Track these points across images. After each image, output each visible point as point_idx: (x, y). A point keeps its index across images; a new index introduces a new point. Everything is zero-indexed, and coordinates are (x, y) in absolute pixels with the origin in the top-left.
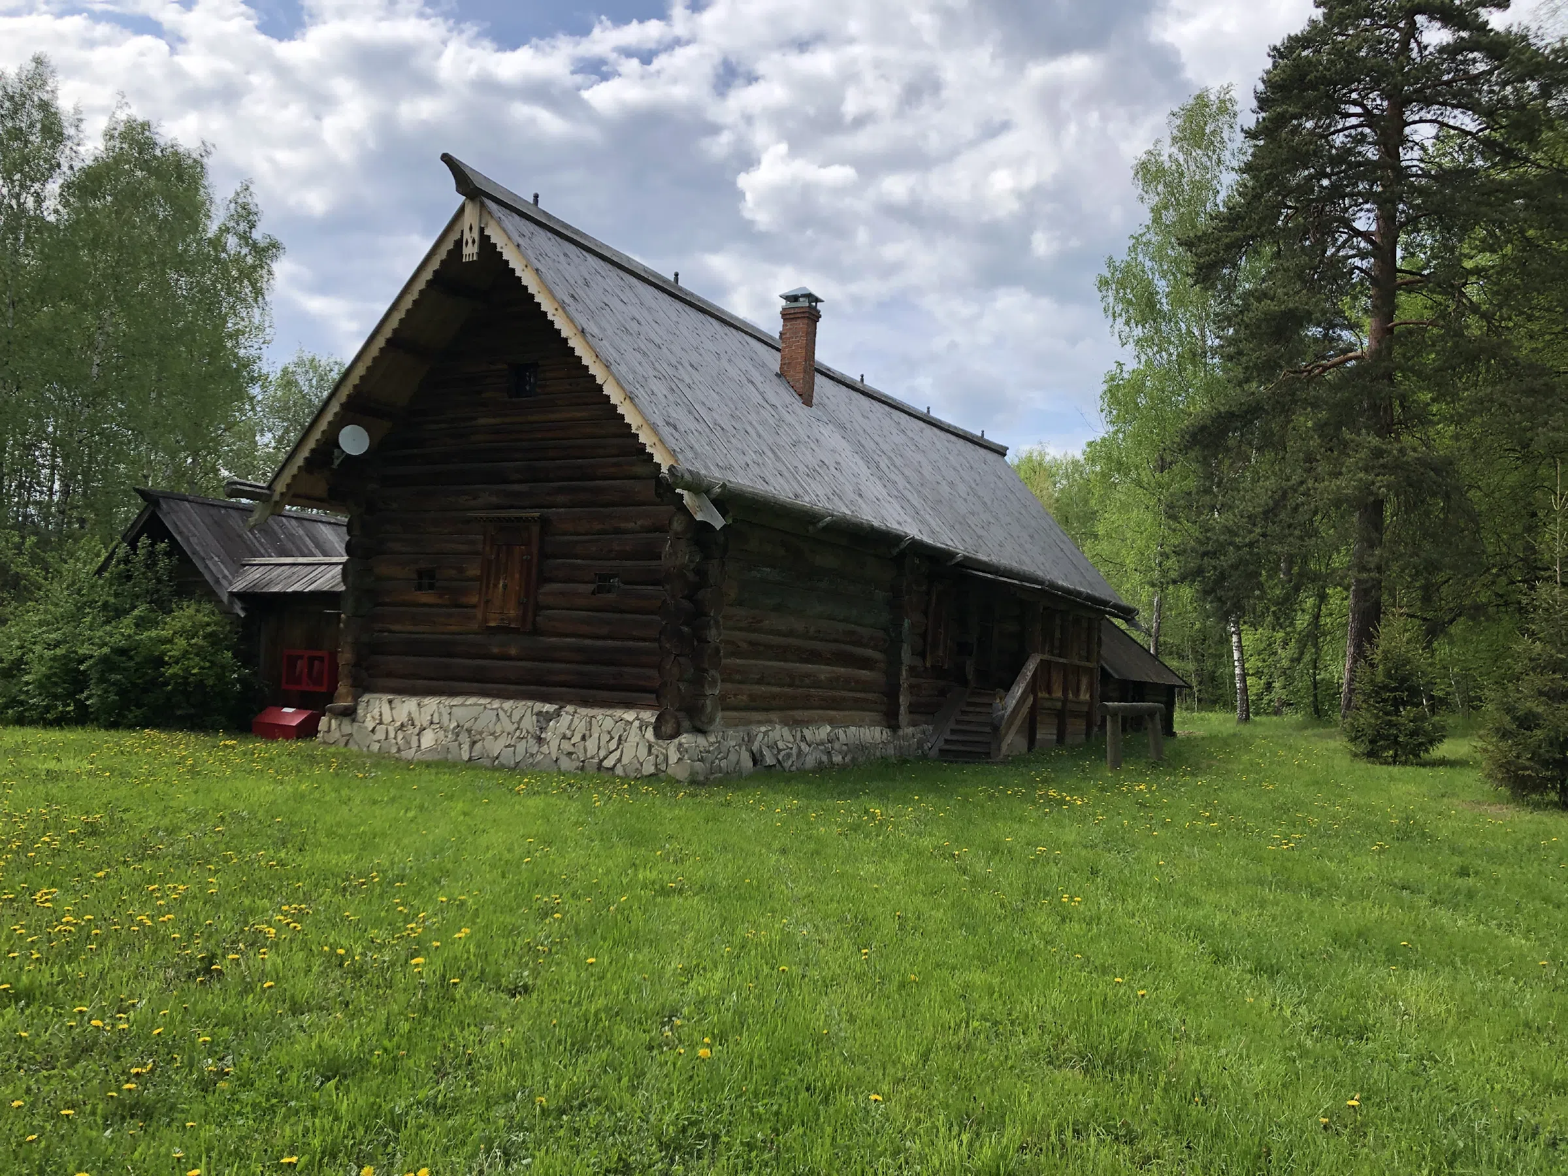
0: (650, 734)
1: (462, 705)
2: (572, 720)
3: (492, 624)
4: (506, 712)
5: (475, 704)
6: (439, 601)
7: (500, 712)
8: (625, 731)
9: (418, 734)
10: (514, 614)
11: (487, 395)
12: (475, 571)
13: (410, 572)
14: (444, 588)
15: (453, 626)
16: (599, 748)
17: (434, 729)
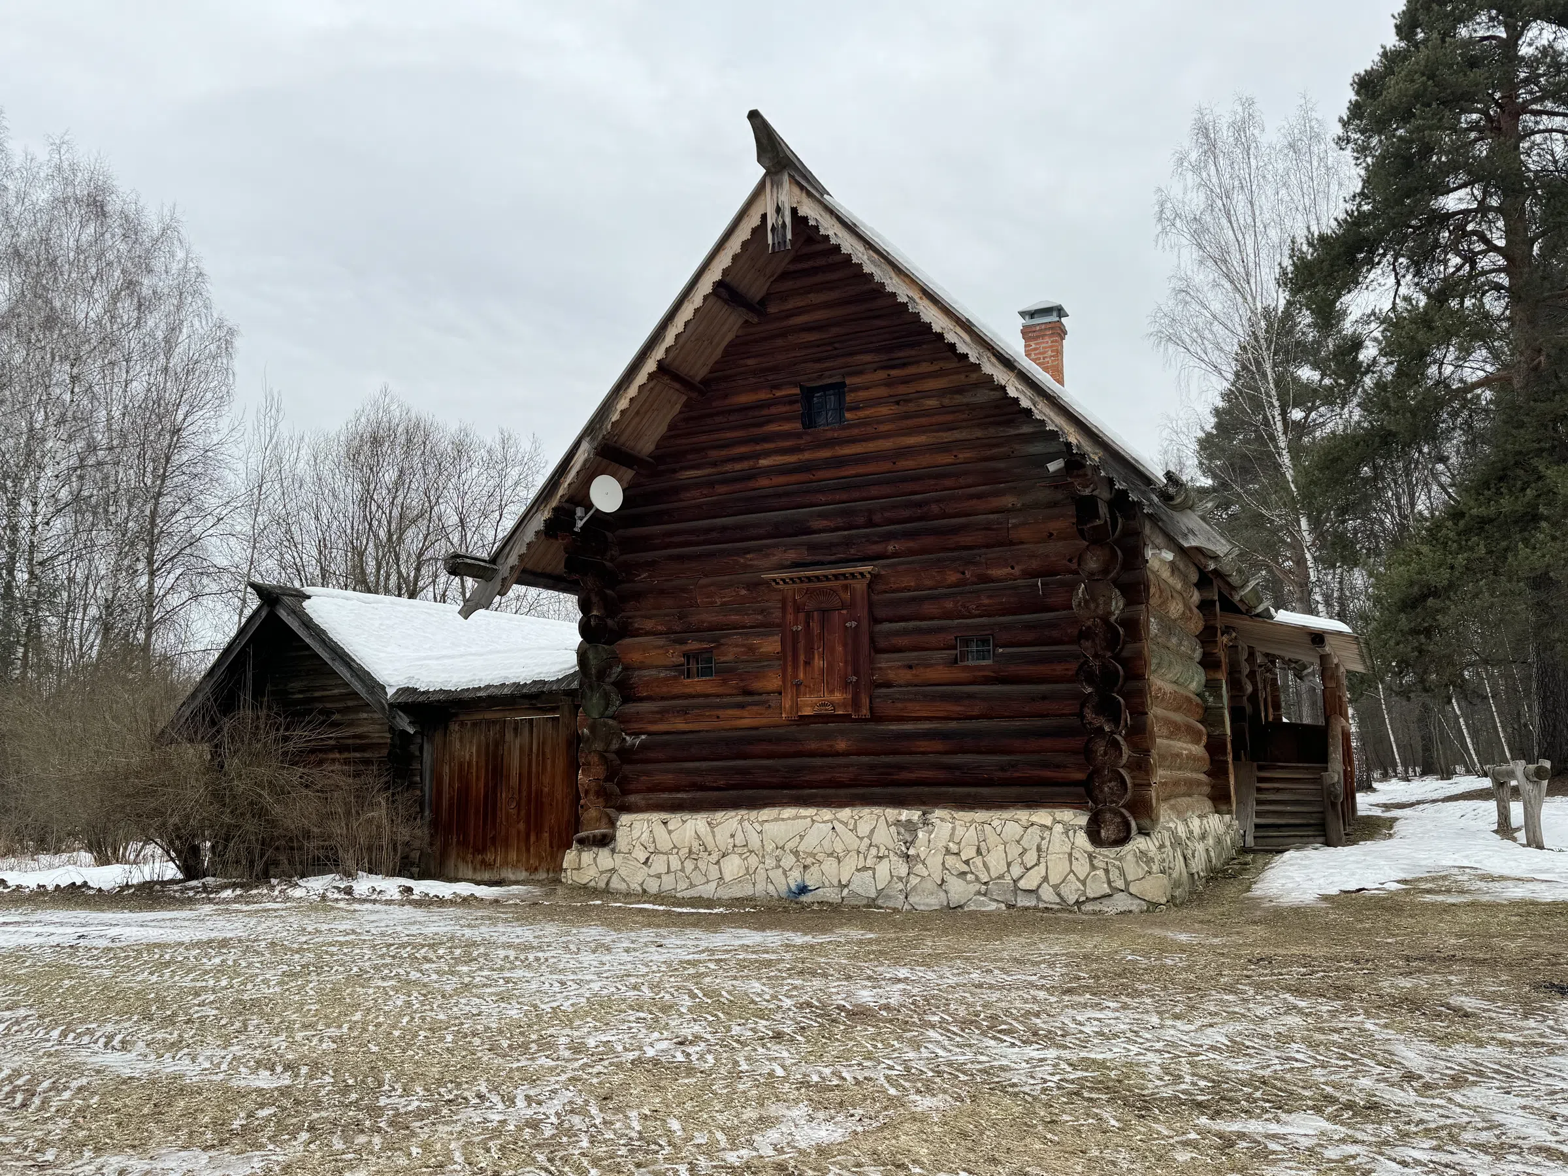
0: (1082, 840)
1: (776, 820)
2: (954, 829)
3: (807, 711)
4: (846, 824)
5: (796, 817)
6: (720, 690)
7: (837, 824)
8: (1043, 839)
9: (718, 862)
10: (838, 696)
11: (774, 428)
12: (771, 645)
13: (674, 656)
14: (727, 672)
15: (747, 719)
16: (1009, 865)
17: (741, 855)
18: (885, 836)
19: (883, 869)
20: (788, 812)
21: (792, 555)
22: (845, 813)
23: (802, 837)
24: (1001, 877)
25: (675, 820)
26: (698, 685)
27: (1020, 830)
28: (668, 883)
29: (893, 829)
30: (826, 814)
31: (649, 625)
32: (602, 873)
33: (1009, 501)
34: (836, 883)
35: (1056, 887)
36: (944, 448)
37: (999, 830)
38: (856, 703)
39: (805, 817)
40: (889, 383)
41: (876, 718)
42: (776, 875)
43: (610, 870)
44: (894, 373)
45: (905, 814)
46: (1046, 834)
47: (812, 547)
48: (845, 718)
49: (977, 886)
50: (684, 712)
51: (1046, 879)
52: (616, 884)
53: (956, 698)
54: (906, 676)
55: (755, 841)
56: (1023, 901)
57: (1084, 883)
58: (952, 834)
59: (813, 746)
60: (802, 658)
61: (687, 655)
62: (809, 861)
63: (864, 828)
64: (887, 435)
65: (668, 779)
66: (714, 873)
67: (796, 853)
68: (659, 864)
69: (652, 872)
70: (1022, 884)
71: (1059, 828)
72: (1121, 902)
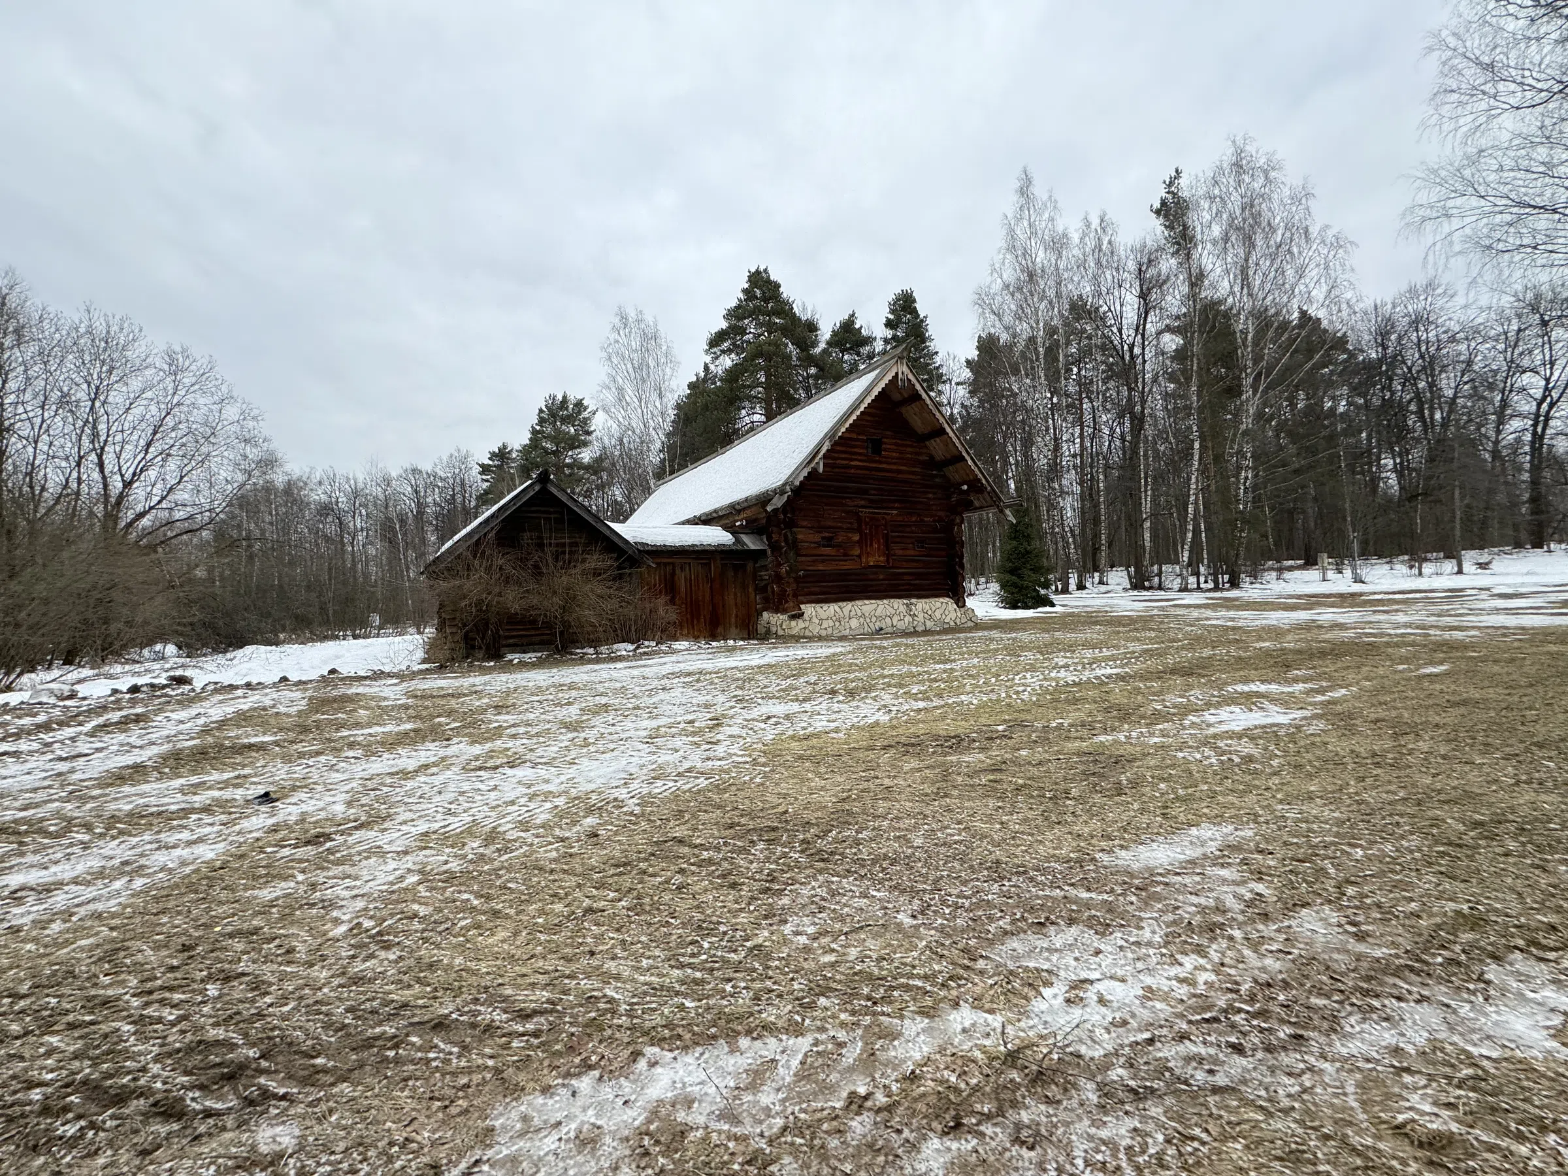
1: (865, 605)
2: (922, 605)
3: (871, 564)
4: (888, 605)
5: (871, 604)
6: (837, 554)
7: (885, 605)
9: (848, 622)
10: (882, 559)
11: (856, 450)
12: (856, 538)
13: (817, 537)
14: (838, 546)
15: (847, 566)
16: (941, 615)
17: (856, 618)
18: (903, 609)
19: (906, 619)
22: (885, 601)
23: (875, 611)
25: (825, 606)
26: (827, 551)
27: (940, 605)
28: (830, 631)
29: (904, 606)
30: (880, 602)
31: (805, 523)
32: (802, 629)
33: (930, 496)
34: (891, 625)
35: (953, 621)
36: (913, 473)
37: (934, 605)
38: (888, 561)
39: (874, 603)
40: (896, 444)
41: (893, 567)
42: (871, 625)
43: (805, 628)
45: (905, 601)
46: (947, 605)
47: (871, 501)
48: (885, 567)
49: (934, 623)
50: (823, 561)
51: (951, 619)
52: (807, 633)
53: (917, 561)
54: (901, 552)
55: (859, 613)
56: (946, 626)
57: (960, 619)
58: (922, 607)
59: (872, 577)
60: (868, 543)
61: (822, 538)
62: (880, 618)
63: (894, 606)
64: (895, 464)
65: (817, 589)
66: (847, 626)
67: (875, 616)
68: (825, 625)
69: (822, 626)
70: (945, 621)
71: (949, 603)
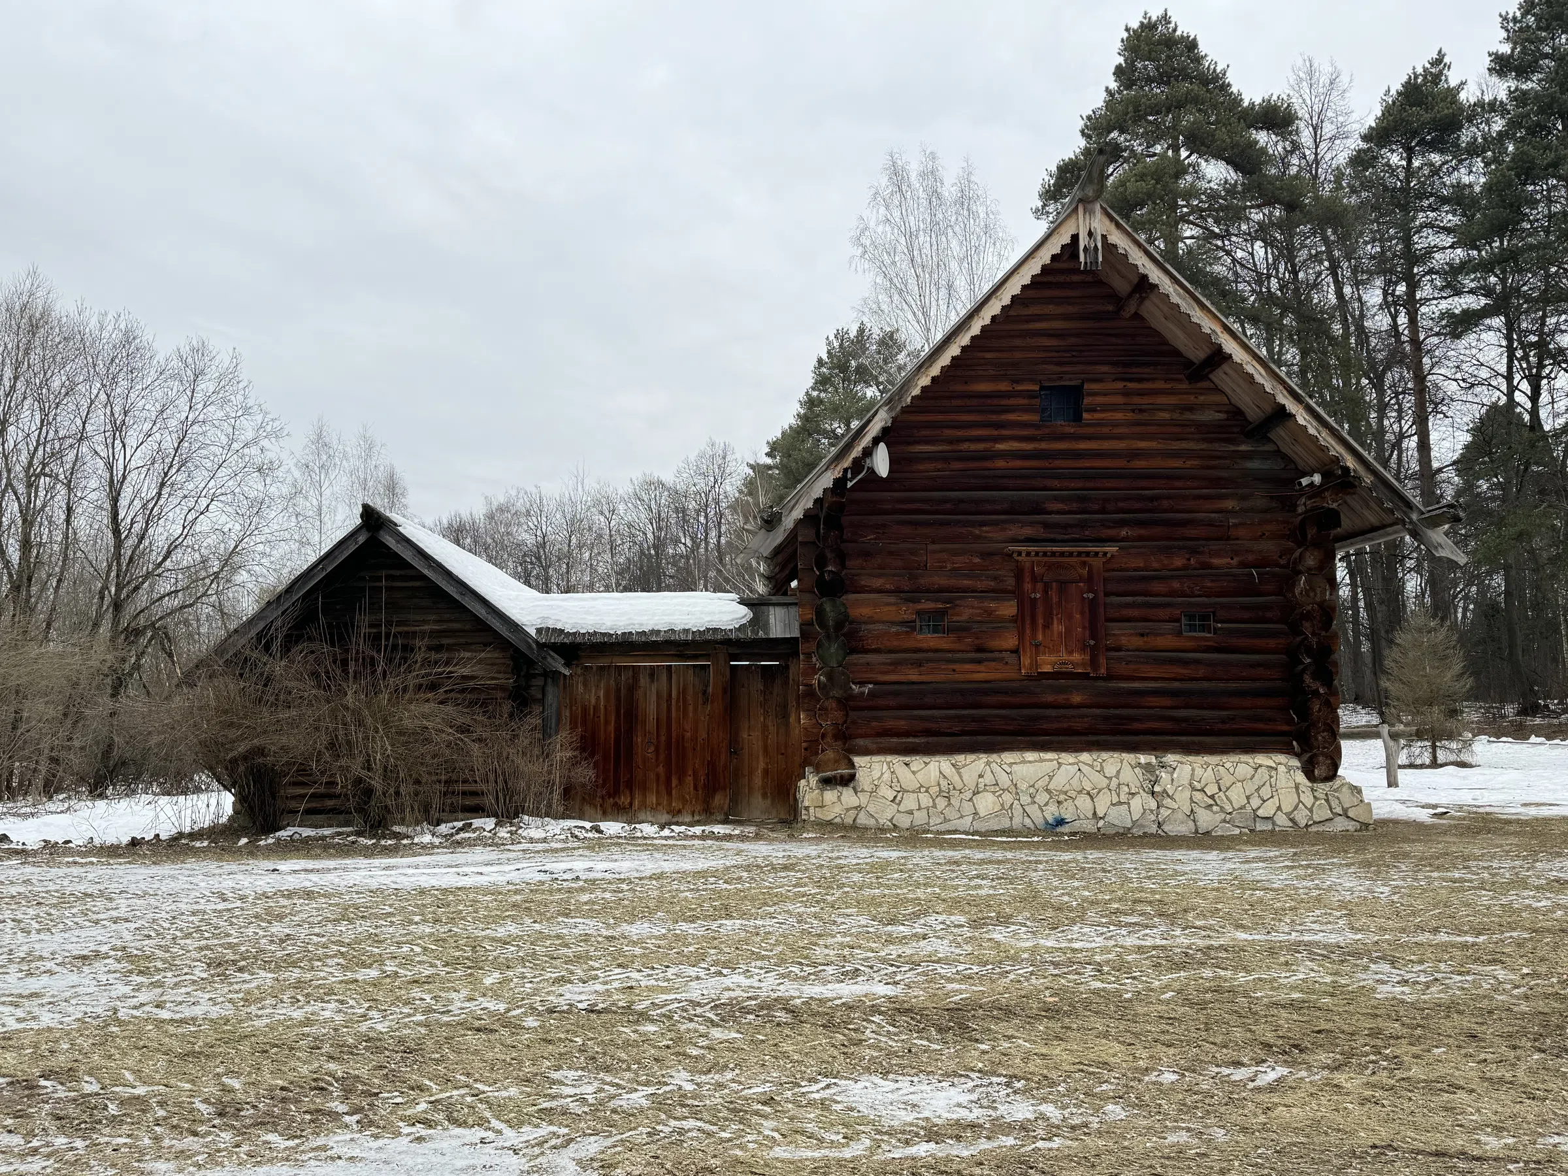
0: (1300, 777)
1: (1024, 762)
2: (1193, 770)
3: (1047, 669)
4: (1092, 766)
5: (1041, 760)
6: (957, 646)
7: (1082, 766)
8: (1271, 777)
9: (970, 800)
10: (1076, 657)
11: (1012, 417)
12: (1009, 609)
13: (906, 612)
14: (960, 630)
15: (982, 673)
16: (1248, 798)
17: (994, 793)
18: (1131, 776)
19: (1136, 803)
20: (1030, 756)
21: (1028, 531)
22: (1085, 757)
23: (1051, 778)
24: (1243, 807)
25: (917, 762)
26: (928, 639)
27: (1252, 771)
28: (920, 818)
29: (1137, 770)
30: (1067, 758)
31: (877, 583)
32: (848, 810)
33: (1230, 504)
34: (1090, 815)
35: (1287, 814)
36: (1175, 454)
37: (1232, 770)
38: (1094, 662)
39: (1051, 760)
40: (1126, 393)
41: (1110, 677)
42: (1033, 810)
43: (856, 808)
44: (1130, 385)
45: (1143, 759)
46: (1273, 773)
47: (1046, 525)
48: (1085, 676)
49: (1223, 816)
50: (919, 664)
51: (1279, 808)
52: (863, 820)
53: (1185, 663)
54: (1138, 642)
55: (1004, 780)
56: (1260, 826)
57: (1311, 810)
58: (1193, 775)
59: (1050, 698)
60: (1040, 621)
61: (919, 613)
62: (1062, 797)
63: (1110, 770)
64: (1120, 438)
65: (902, 724)
66: (967, 808)
67: (1048, 791)
68: (909, 802)
69: (902, 808)
70: (1260, 813)
71: (1282, 769)
72: (1340, 824)
